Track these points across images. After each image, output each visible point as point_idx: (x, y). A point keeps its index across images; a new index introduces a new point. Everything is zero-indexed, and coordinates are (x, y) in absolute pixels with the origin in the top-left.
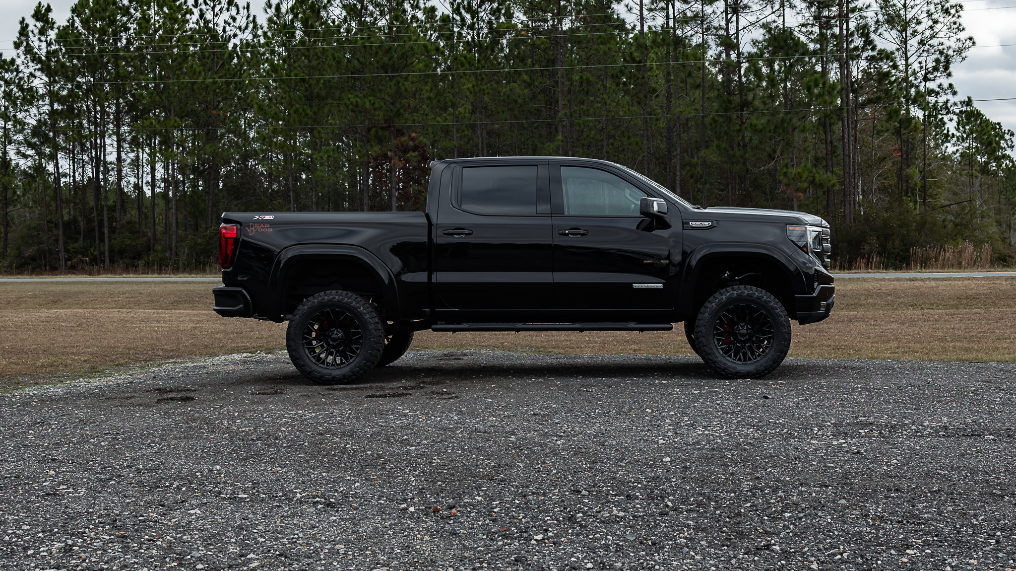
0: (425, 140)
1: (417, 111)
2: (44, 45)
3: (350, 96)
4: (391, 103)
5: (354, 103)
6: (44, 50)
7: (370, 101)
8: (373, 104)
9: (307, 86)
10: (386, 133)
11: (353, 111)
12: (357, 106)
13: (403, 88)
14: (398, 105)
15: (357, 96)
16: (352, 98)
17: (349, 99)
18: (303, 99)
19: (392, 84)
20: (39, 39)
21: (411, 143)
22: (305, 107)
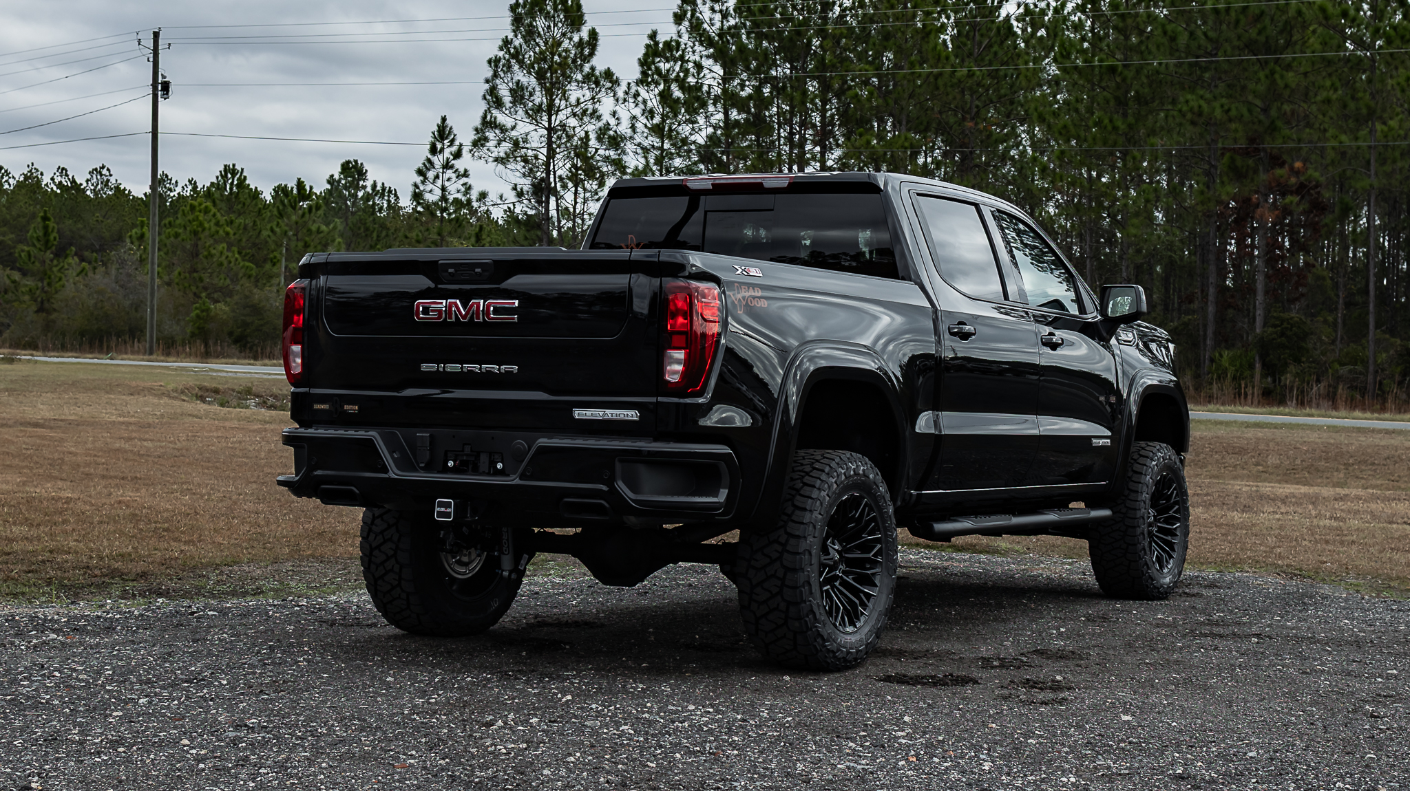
0: (1317, 174)
1: (1309, 125)
2: (718, 17)
3: (1189, 97)
4: (1262, 110)
5: (1196, 109)
6: (718, 25)
7: (1222, 106)
8: (1229, 110)
9: (1118, 79)
10: (1251, 162)
11: (1193, 123)
12: (1200, 114)
13: (1280, 83)
14: (1273, 113)
15: (1202, 97)
16: (1192, 100)
17: (1187, 102)
18: (1112, 103)
19: (1261, 75)
20: (712, 9)
21: (1293, 180)
22: (1116, 116)
